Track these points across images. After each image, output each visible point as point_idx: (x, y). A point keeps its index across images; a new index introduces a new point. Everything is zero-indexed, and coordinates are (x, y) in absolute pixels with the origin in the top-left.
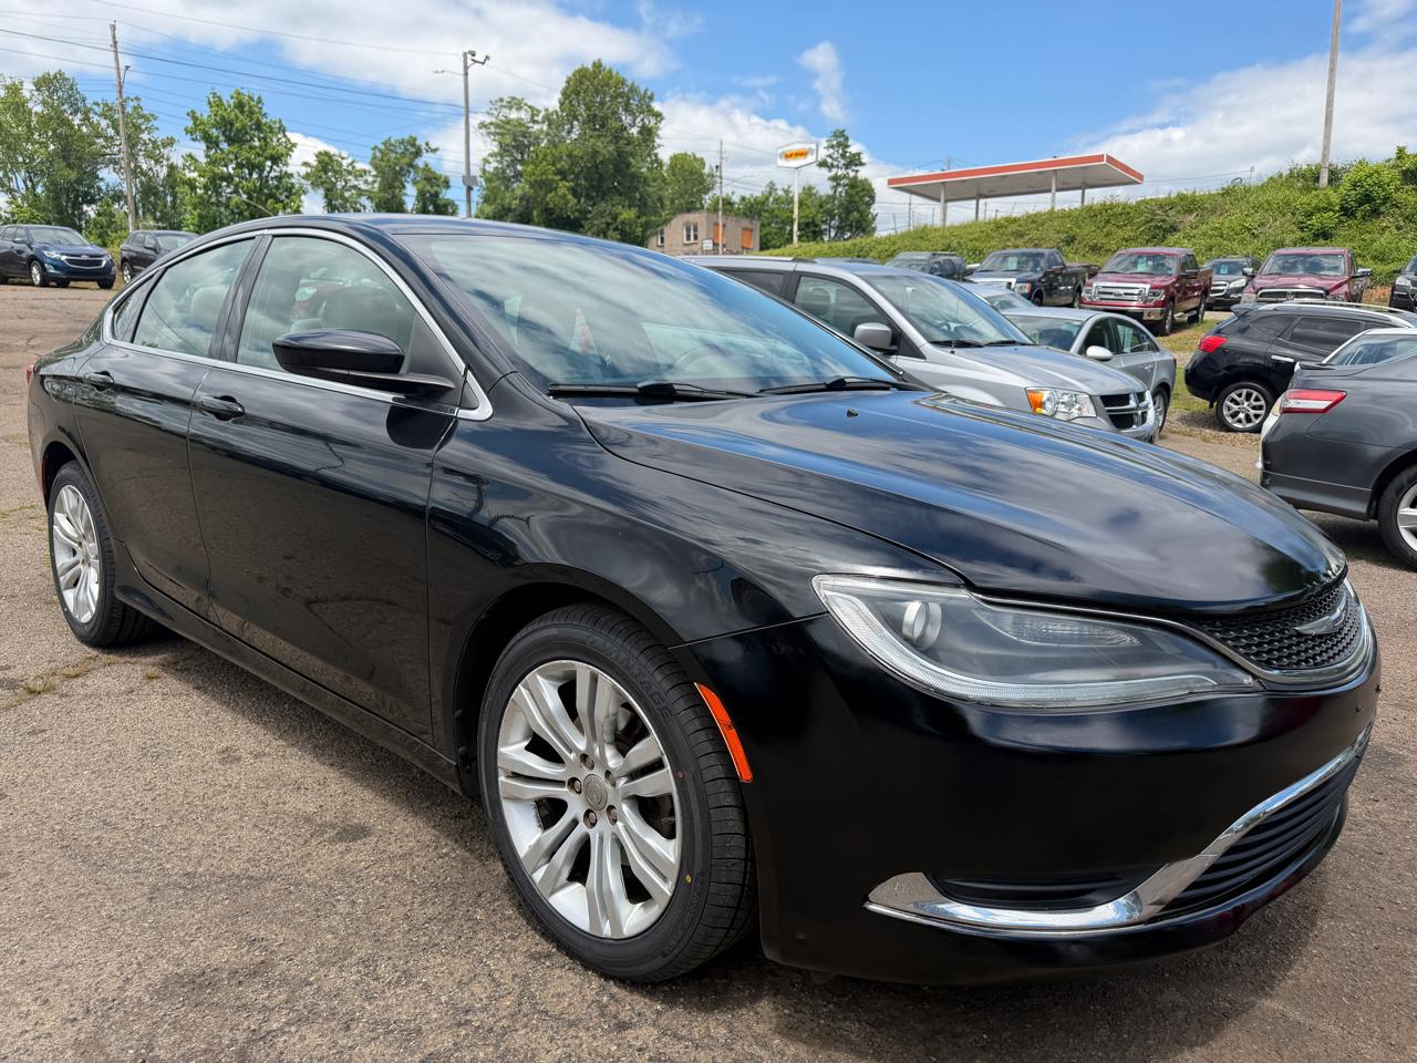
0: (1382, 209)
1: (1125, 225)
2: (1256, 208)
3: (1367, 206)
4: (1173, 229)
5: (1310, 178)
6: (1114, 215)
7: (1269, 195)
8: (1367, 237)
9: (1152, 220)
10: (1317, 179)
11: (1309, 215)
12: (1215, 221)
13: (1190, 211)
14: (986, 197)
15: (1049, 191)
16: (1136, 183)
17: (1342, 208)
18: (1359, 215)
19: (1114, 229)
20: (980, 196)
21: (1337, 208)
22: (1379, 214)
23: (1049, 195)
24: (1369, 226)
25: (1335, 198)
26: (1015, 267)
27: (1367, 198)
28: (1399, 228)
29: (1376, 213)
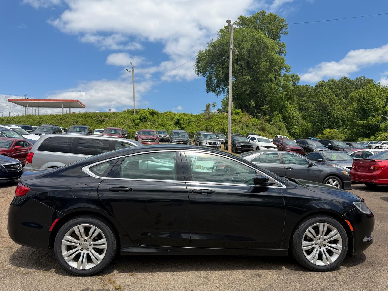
0: (147, 120)
1: (91, 119)
2: (122, 118)
3: (145, 119)
4: (103, 121)
5: (132, 112)
6: (88, 116)
7: (124, 115)
8: (146, 126)
9: (98, 119)
10: (133, 113)
11: (134, 120)
12: (113, 120)
13: (106, 117)
14: (41, 107)
15: (62, 107)
16: (84, 107)
17: (140, 119)
18: (143, 121)
19: (88, 120)
20: (39, 107)
21: (139, 119)
22: (147, 121)
23: (62, 108)
24: (145, 123)
25: (138, 117)
26: (79, 130)
27: (144, 118)
28: (151, 124)
29: (146, 121)
